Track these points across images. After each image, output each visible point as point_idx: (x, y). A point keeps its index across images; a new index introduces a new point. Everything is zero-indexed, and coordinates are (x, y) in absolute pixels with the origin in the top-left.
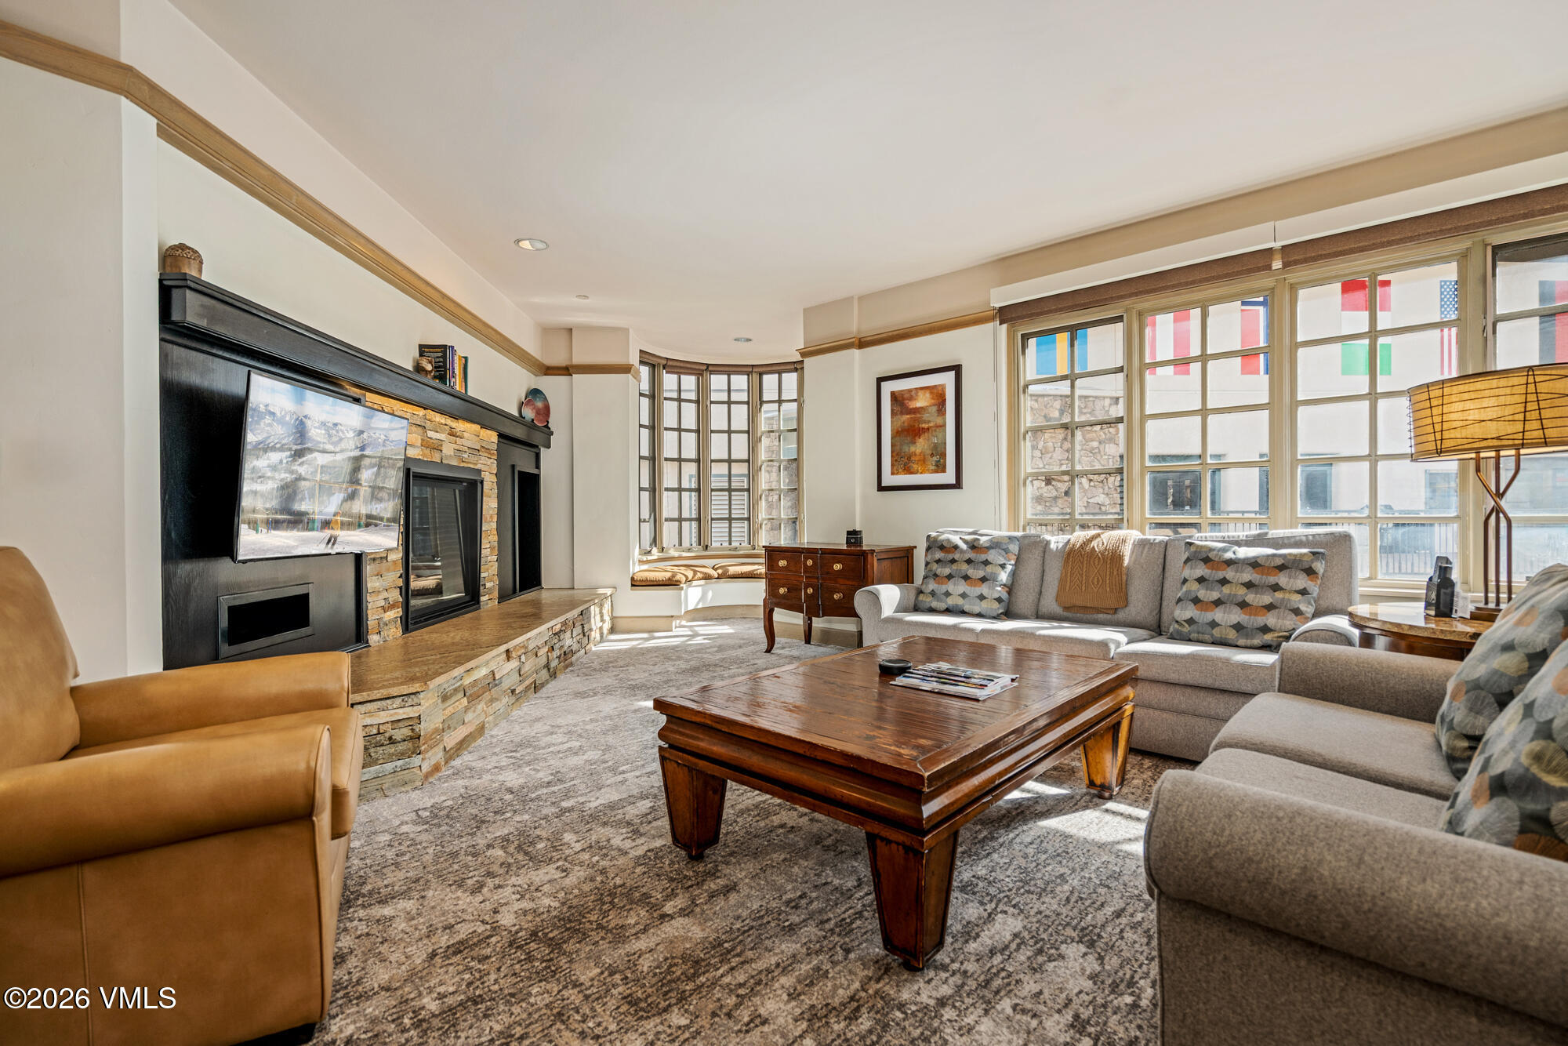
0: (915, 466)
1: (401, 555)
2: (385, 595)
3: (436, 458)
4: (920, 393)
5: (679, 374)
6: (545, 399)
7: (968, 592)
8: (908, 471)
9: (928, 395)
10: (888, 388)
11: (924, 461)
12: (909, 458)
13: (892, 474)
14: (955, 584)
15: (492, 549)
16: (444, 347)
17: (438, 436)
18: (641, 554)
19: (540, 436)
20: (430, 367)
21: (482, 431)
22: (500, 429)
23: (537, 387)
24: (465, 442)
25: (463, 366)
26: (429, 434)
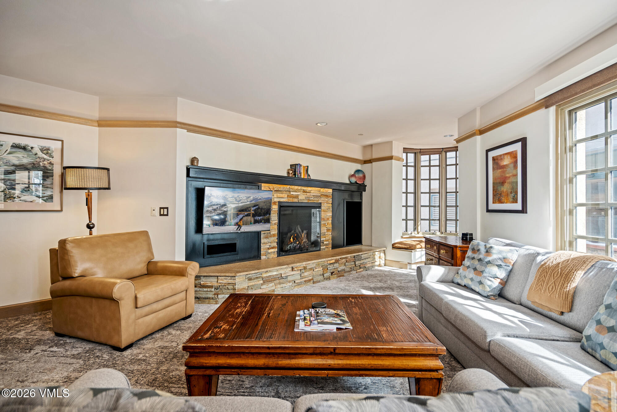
0: (503, 198)
1: (277, 232)
2: (270, 244)
3: (295, 200)
4: (506, 157)
5: (430, 154)
6: (364, 173)
7: (474, 278)
8: (500, 202)
9: (509, 157)
10: (492, 154)
11: (507, 195)
12: (501, 194)
13: (493, 203)
14: (469, 272)
15: (328, 230)
16: (296, 165)
17: (296, 193)
18: (403, 234)
19: (361, 188)
20: (291, 172)
21: (322, 190)
22: (334, 188)
23: (360, 169)
24: (311, 194)
25: (305, 169)
26: (292, 193)
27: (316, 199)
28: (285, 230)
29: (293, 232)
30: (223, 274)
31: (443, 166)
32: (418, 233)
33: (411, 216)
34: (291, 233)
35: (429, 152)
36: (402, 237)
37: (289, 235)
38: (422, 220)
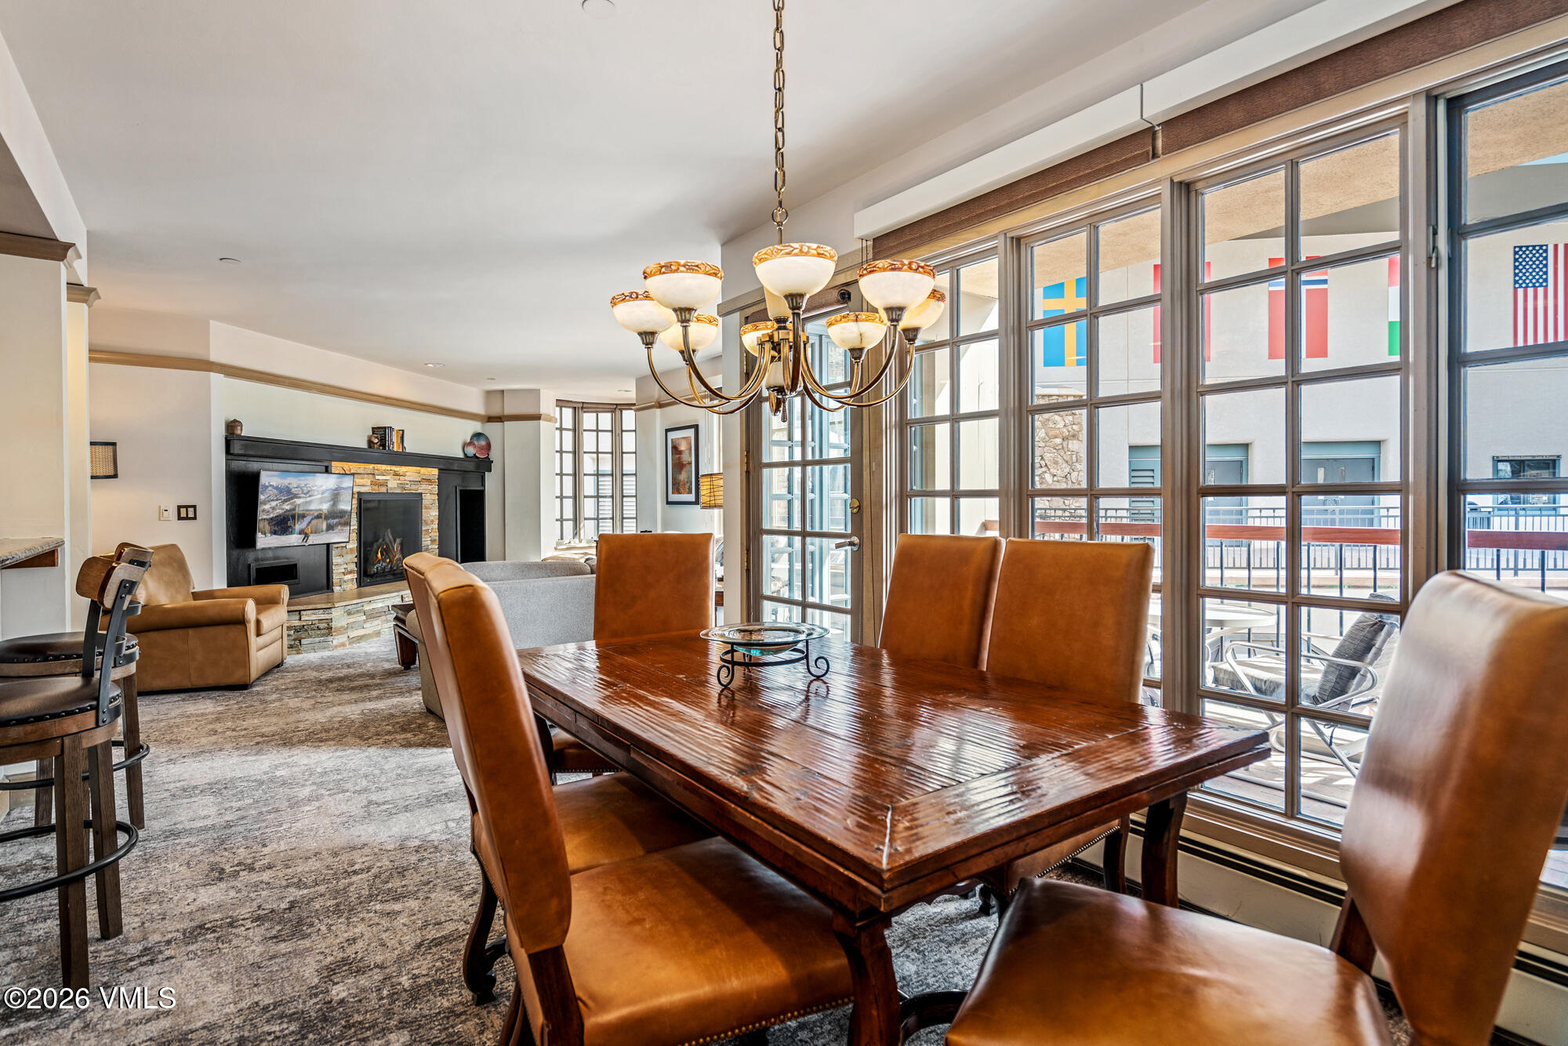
1: (356, 544)
2: (345, 566)
3: (383, 490)
5: (597, 412)
6: (488, 439)
15: (433, 541)
16: (385, 428)
17: (384, 478)
18: (558, 544)
19: (483, 465)
20: (376, 441)
21: (423, 470)
22: (442, 467)
23: (480, 431)
24: (406, 478)
25: (400, 435)
26: (377, 477)
27: (414, 487)
28: (370, 538)
29: (380, 540)
30: (310, 607)
31: (617, 432)
32: (580, 542)
33: (569, 513)
34: (378, 543)
35: (597, 408)
36: (556, 549)
37: (375, 546)
38: (585, 519)
